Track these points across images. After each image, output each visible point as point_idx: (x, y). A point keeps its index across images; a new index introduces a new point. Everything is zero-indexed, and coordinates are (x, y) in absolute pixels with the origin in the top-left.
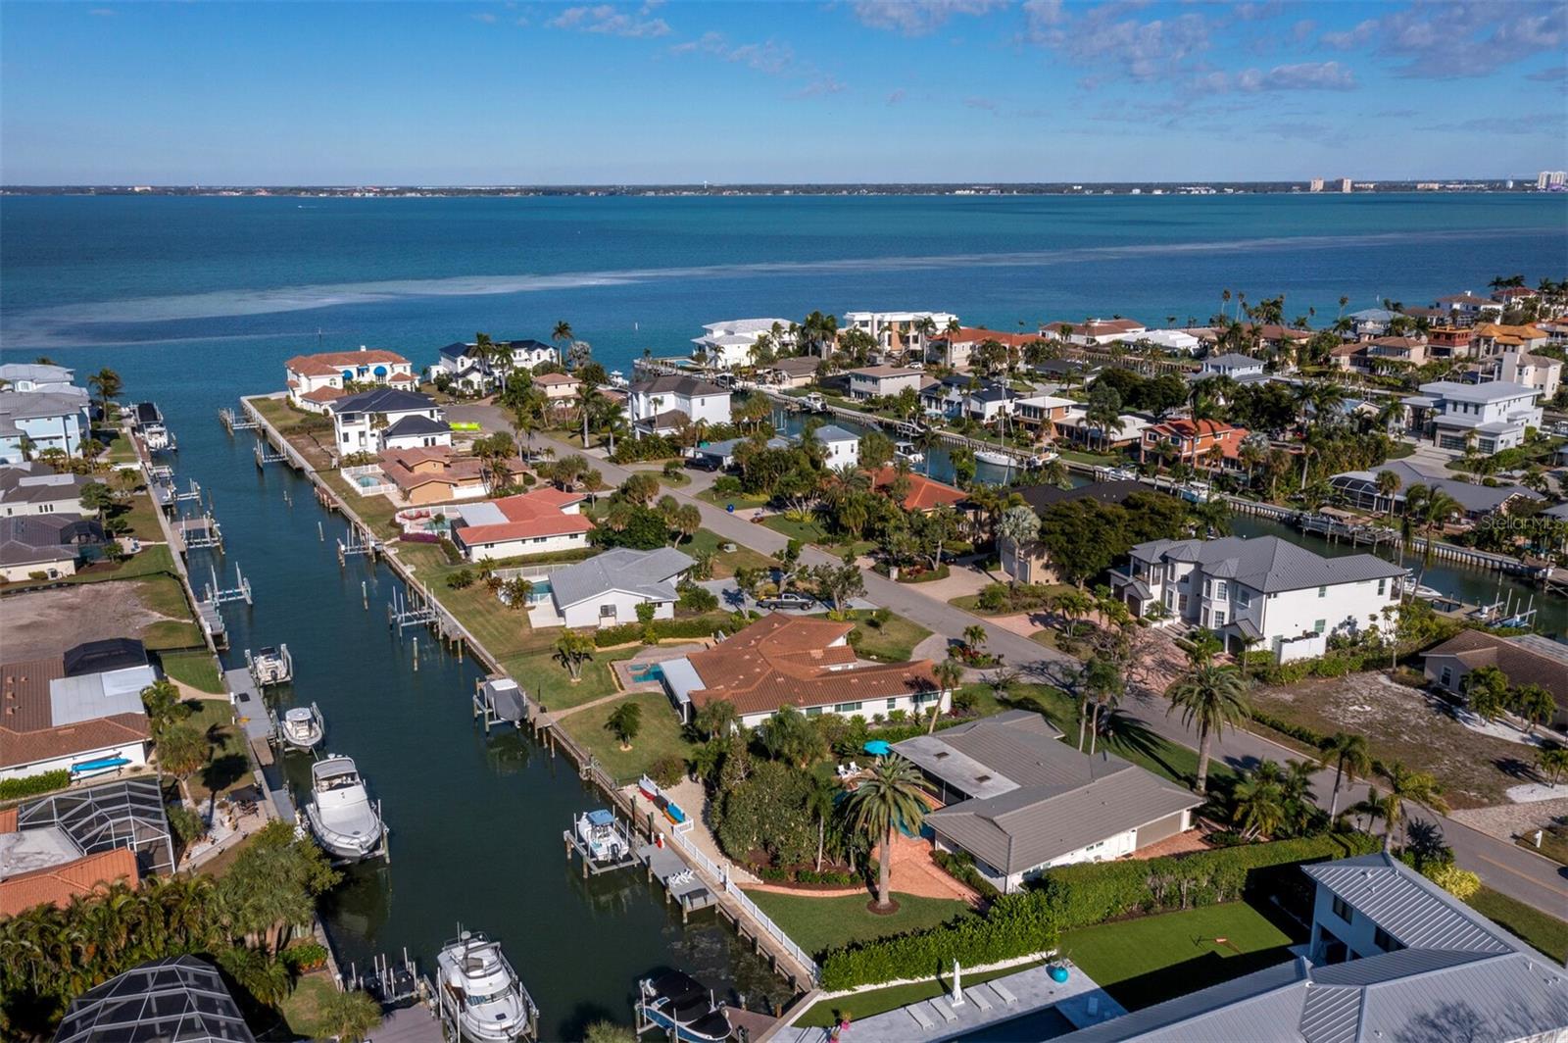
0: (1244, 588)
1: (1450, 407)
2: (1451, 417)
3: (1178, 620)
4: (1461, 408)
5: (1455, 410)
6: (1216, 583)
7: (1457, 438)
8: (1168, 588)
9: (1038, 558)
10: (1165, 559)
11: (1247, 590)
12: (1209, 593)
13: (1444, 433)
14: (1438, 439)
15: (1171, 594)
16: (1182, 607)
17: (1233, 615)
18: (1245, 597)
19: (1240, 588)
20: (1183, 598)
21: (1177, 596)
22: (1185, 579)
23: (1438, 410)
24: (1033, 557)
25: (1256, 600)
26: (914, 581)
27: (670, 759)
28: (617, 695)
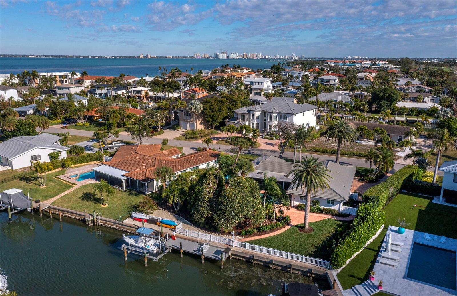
0: (284, 115)
1: (254, 84)
2: (255, 86)
4: (257, 84)
5: (256, 84)
6: (274, 115)
7: (258, 92)
8: (251, 122)
9: (199, 120)
10: (249, 111)
11: (286, 115)
12: (271, 119)
13: (255, 91)
14: (253, 93)
15: (253, 124)
16: (257, 127)
17: (280, 125)
18: (286, 118)
19: (282, 114)
20: (258, 124)
21: (256, 123)
22: (258, 117)
23: (252, 85)
24: (197, 120)
25: (290, 118)
27: (134, 204)
28: (76, 187)
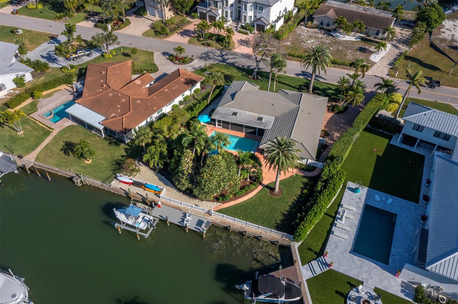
0: (260, 5)
3: (231, 21)
6: (249, 5)
8: (225, 10)
9: (167, 7)
11: (262, 6)
12: (246, 9)
15: (227, 12)
16: (231, 16)
17: (255, 16)
18: (261, 9)
19: (258, 5)
20: (231, 13)
21: (229, 12)
22: (232, 5)
25: (266, 9)
26: (120, 28)
27: (116, 158)
28: (54, 133)
